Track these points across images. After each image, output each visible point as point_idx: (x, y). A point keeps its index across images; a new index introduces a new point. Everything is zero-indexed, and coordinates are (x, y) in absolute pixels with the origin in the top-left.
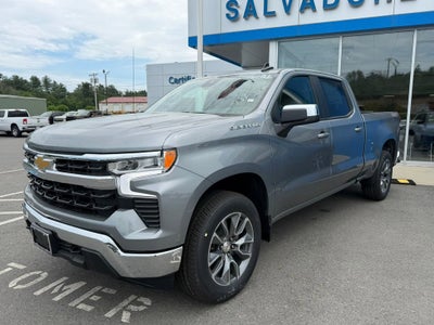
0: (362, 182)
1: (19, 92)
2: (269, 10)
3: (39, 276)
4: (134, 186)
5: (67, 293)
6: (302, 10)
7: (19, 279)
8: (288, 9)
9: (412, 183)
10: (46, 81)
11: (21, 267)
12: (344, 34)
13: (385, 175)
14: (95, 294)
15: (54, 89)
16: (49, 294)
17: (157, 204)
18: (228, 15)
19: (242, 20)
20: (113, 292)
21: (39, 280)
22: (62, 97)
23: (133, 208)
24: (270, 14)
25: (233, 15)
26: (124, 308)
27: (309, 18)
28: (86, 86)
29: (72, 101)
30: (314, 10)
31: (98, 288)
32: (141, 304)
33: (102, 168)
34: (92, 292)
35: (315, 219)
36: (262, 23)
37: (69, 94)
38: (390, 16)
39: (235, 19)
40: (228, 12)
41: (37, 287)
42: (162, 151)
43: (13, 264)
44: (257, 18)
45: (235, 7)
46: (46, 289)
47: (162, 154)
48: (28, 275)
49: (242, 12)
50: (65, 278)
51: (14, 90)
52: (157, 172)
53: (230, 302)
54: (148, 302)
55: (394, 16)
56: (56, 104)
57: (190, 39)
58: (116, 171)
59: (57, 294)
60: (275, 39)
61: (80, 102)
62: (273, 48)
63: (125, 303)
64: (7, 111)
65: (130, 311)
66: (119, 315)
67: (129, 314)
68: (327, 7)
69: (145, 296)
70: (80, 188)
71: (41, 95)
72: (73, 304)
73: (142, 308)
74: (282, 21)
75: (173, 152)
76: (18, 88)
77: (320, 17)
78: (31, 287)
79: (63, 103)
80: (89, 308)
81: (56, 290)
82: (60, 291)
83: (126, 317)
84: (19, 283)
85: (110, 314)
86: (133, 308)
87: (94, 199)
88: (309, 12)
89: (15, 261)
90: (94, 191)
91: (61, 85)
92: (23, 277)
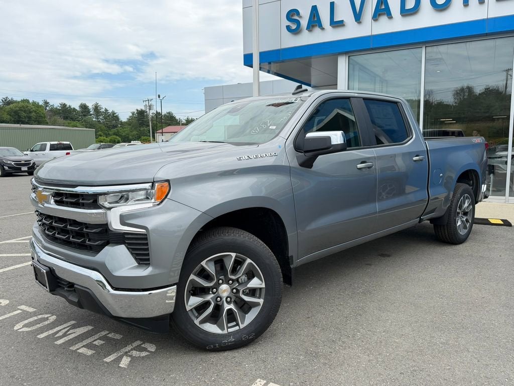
0: (432, 220)
1: (66, 122)
2: (336, 19)
3: (47, 319)
4: (123, 220)
5: (71, 337)
6: (376, 17)
7: (26, 322)
8: (358, 17)
9: (506, 223)
10: (97, 108)
11: (31, 310)
12: (427, 43)
13: (465, 214)
14: (100, 339)
15: (105, 118)
16: (52, 337)
17: (146, 239)
18: (288, 28)
19: (305, 32)
20: (118, 337)
21: (46, 323)
22: (115, 127)
23: (123, 243)
24: (337, 24)
25: (294, 27)
26: (126, 354)
27: (384, 27)
28: (141, 113)
29: (126, 131)
30: (390, 16)
31: (103, 333)
32: (145, 350)
33: (93, 201)
34: (97, 336)
35: (370, 265)
36: (329, 35)
37: (122, 123)
38: (483, 20)
39: (296, 32)
40: (288, 23)
41: (42, 331)
42: (153, 183)
43: (23, 307)
44: (323, 29)
45: (296, 17)
46: (51, 332)
47: (153, 186)
48: (35, 318)
49: (304, 22)
50: (73, 322)
51: (61, 121)
52: (148, 205)
53: (240, 351)
54: (152, 348)
55: (488, 19)
56: (107, 135)
57: (245, 56)
58: (107, 205)
59: (61, 337)
60: (346, 53)
61: (135, 133)
62: (343, 63)
63: (129, 348)
64: (48, 144)
65: (130, 356)
66: (119, 359)
67: (129, 359)
68: (406, 13)
69: (151, 343)
70: (74, 223)
71: (90, 125)
72: (73, 348)
73: (144, 354)
74: (352, 31)
75: (167, 184)
76: (66, 118)
77: (397, 24)
78: (36, 330)
79: (114, 134)
80: (89, 352)
81: (60, 334)
82: (65, 335)
83: (125, 362)
84: (25, 326)
85: (108, 359)
86: (135, 353)
87: (88, 234)
88: (384, 19)
89: (26, 304)
90: (87, 226)
91: (114, 113)
92: (31, 320)
